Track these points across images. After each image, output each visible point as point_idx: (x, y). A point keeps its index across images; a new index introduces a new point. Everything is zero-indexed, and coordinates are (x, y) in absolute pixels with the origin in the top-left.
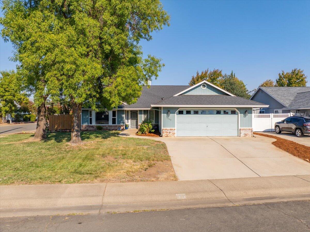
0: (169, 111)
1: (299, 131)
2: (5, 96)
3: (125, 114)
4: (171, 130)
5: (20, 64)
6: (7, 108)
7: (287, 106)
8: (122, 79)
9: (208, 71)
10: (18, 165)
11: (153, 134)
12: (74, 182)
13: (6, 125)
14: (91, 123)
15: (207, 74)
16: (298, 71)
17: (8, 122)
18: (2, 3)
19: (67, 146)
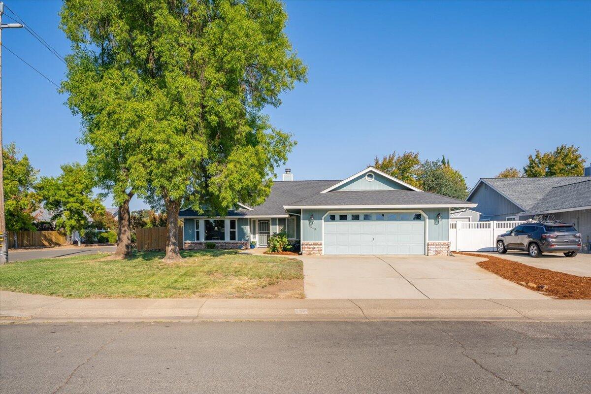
0: (313, 215)
1: (534, 247)
2: (68, 202)
3: (249, 223)
4: (315, 244)
5: (92, 148)
6: (73, 222)
7: (527, 209)
8: (235, 166)
9: (394, 156)
10: (94, 281)
11: (289, 253)
12: (166, 297)
13: (73, 248)
14: (198, 239)
15: (394, 161)
16: (568, 149)
17: (75, 243)
18: (64, 61)
19: (160, 263)
